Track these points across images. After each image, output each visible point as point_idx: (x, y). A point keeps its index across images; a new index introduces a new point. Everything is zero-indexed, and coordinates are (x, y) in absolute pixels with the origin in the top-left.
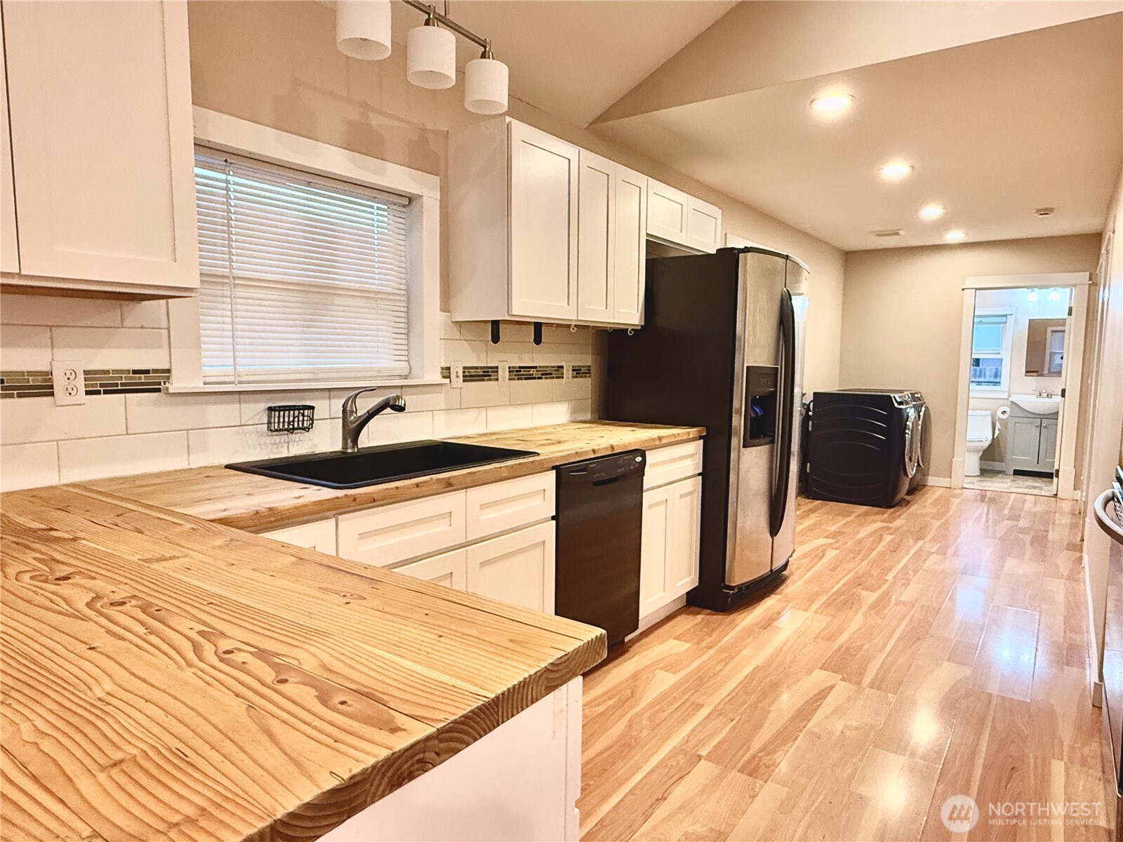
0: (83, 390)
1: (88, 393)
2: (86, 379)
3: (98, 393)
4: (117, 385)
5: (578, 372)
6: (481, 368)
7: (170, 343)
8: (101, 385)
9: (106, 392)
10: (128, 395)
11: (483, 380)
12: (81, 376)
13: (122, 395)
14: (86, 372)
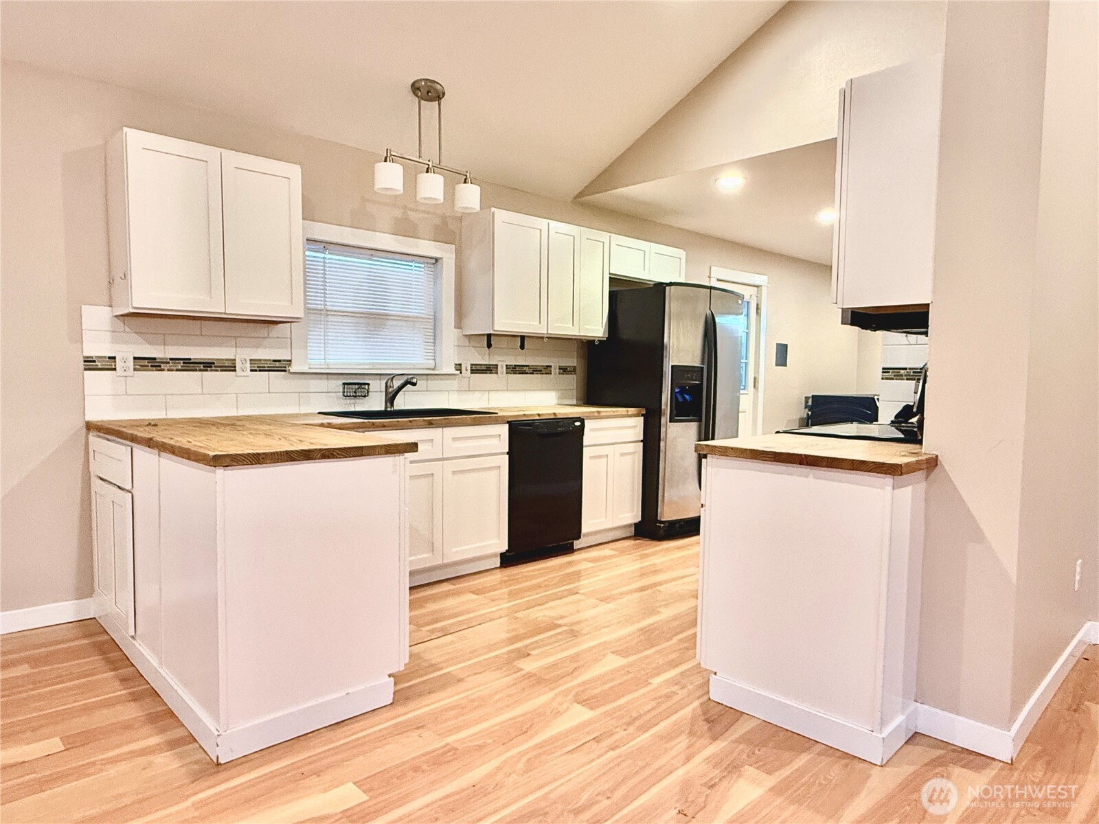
0: (249, 369)
1: (251, 371)
2: (251, 364)
3: (256, 371)
4: (264, 367)
5: (564, 370)
6: (485, 365)
7: (291, 346)
8: (258, 367)
9: (260, 371)
10: (271, 373)
11: (487, 373)
12: (248, 362)
13: (267, 373)
14: (251, 360)
